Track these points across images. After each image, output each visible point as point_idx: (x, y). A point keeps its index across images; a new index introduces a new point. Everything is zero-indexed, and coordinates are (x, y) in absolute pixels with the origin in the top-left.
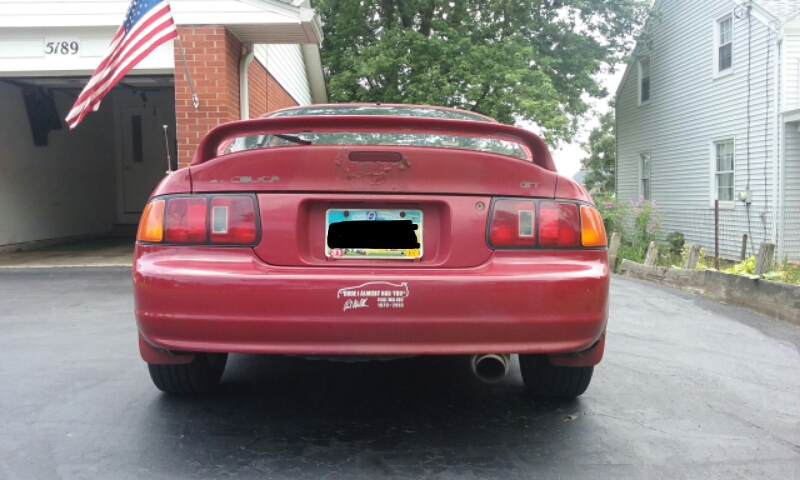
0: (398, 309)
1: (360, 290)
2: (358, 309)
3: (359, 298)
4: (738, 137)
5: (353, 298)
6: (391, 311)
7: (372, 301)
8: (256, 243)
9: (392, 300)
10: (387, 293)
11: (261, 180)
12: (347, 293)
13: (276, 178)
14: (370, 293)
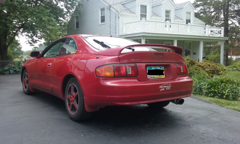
0: (169, 90)
1: (163, 86)
2: (163, 90)
3: (163, 88)
5: (162, 88)
6: (168, 90)
7: (165, 88)
8: (137, 76)
9: (168, 88)
10: (167, 86)
11: (136, 60)
12: (161, 87)
13: (140, 59)
14: (165, 87)
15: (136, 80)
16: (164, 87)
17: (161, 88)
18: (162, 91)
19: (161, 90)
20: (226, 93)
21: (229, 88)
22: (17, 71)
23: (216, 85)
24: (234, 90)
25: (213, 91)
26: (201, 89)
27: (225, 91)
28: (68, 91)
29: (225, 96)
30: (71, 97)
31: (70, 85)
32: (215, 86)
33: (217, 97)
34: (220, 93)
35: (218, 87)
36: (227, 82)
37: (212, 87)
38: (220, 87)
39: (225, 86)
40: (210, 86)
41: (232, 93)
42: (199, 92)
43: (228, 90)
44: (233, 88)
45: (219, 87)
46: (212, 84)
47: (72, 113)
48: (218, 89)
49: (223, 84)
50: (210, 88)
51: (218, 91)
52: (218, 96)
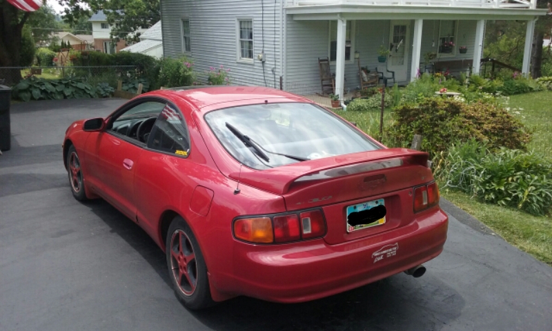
0: (395, 256)
1: (381, 251)
2: (380, 260)
3: (380, 256)
4: (255, 19)
5: (378, 256)
6: (392, 257)
7: (385, 255)
8: (325, 235)
9: (392, 252)
10: (390, 250)
11: (323, 199)
12: (376, 254)
13: (331, 197)
14: (384, 252)
15: (323, 246)
16: (382, 253)
17: (375, 257)
18: (377, 262)
19: (375, 261)
20: (525, 197)
21: (532, 185)
22: (49, 92)
23: (502, 175)
24: (544, 190)
25: (494, 188)
26: (468, 180)
27: (523, 191)
28: (172, 241)
29: (521, 205)
30: (179, 258)
31: (177, 232)
32: (500, 178)
33: (503, 203)
34: (510, 195)
35: (507, 180)
36: (530, 168)
37: (495, 180)
38: (512, 181)
39: (524, 178)
40: (489, 176)
41: (539, 198)
42: (464, 186)
43: (529, 189)
44: (542, 186)
45: (510, 179)
46: (494, 172)
47: (184, 292)
48: (507, 184)
49: (518, 173)
50: (488, 182)
51: (506, 190)
52: (506, 201)
